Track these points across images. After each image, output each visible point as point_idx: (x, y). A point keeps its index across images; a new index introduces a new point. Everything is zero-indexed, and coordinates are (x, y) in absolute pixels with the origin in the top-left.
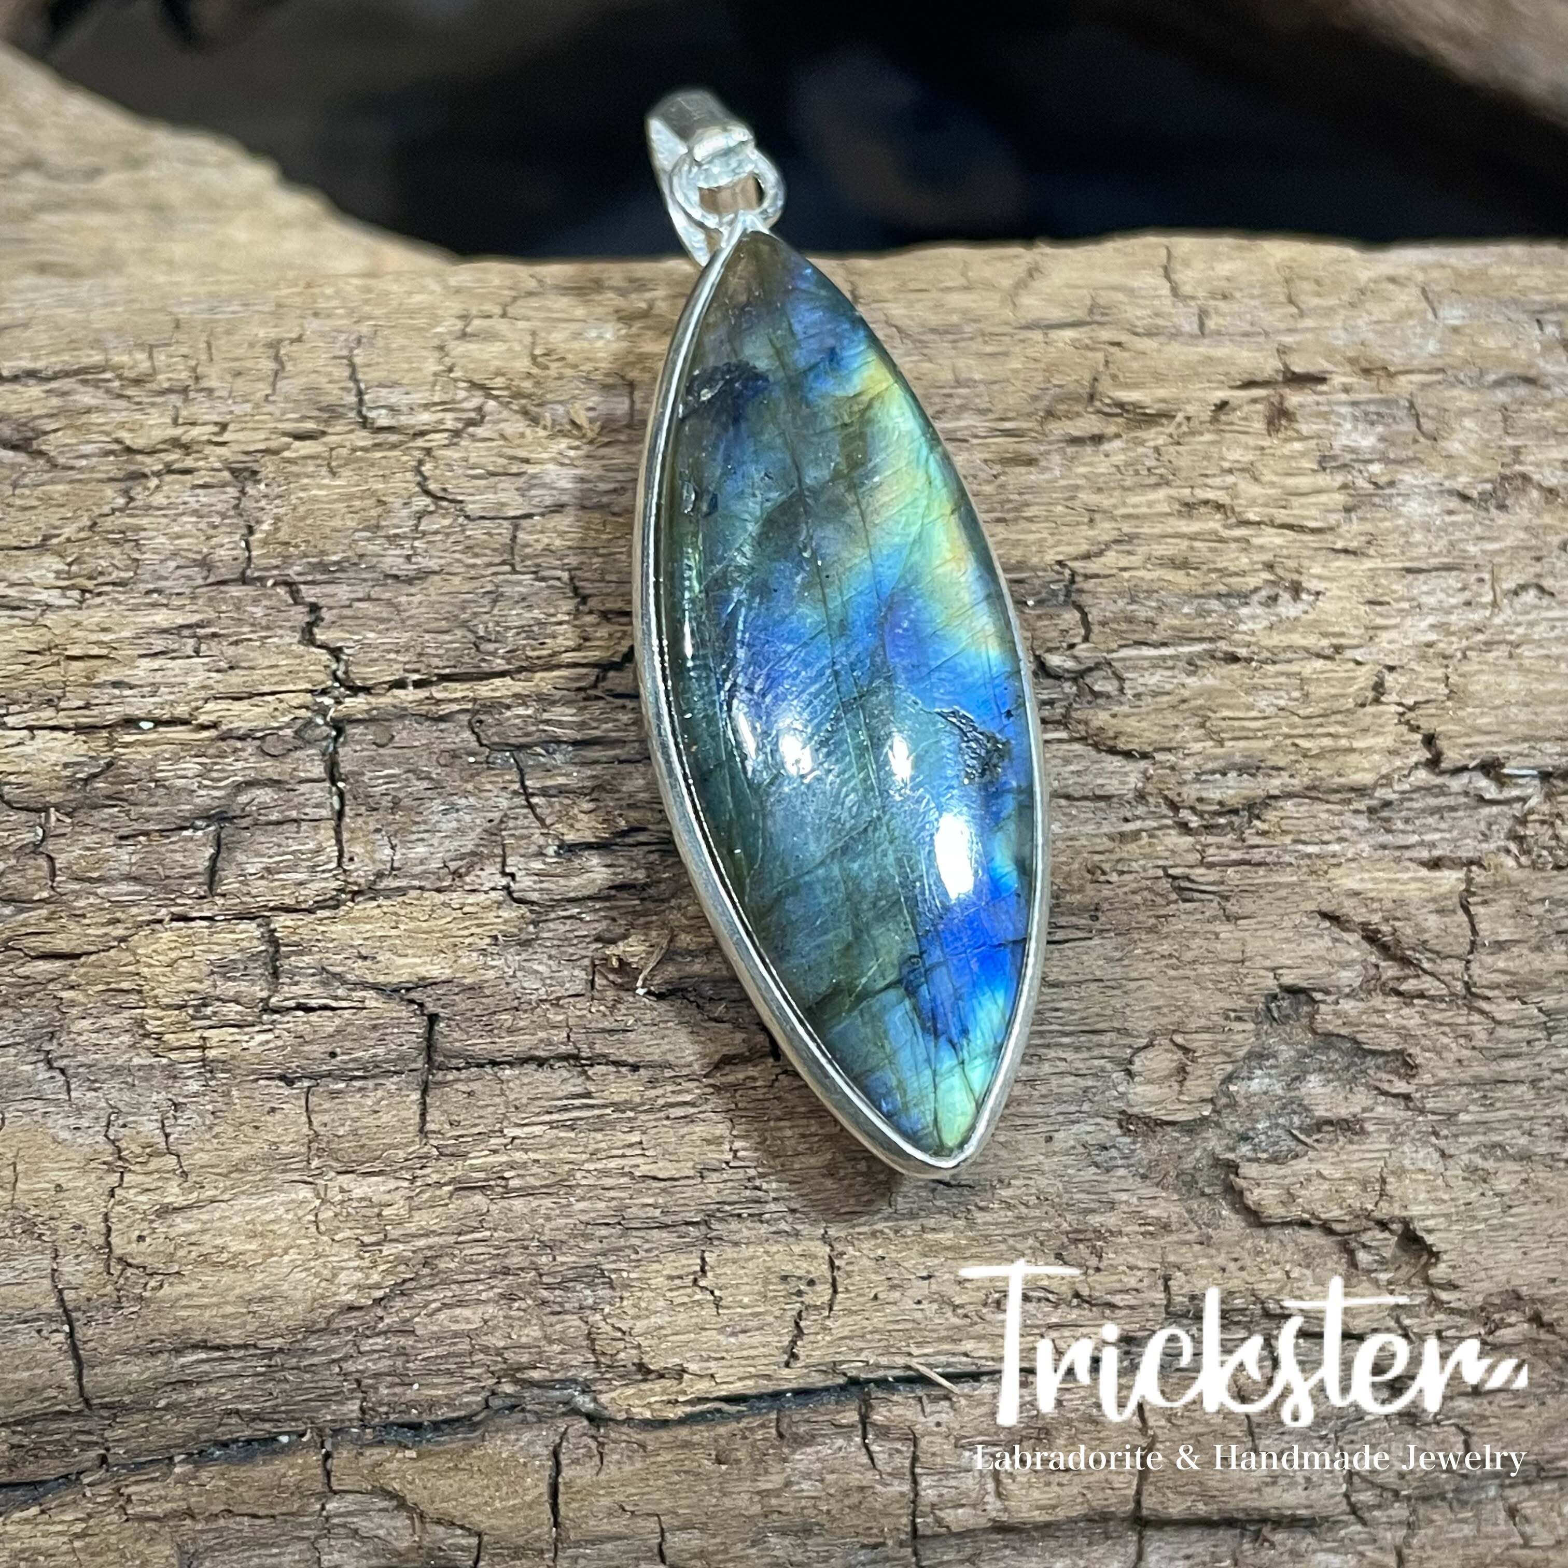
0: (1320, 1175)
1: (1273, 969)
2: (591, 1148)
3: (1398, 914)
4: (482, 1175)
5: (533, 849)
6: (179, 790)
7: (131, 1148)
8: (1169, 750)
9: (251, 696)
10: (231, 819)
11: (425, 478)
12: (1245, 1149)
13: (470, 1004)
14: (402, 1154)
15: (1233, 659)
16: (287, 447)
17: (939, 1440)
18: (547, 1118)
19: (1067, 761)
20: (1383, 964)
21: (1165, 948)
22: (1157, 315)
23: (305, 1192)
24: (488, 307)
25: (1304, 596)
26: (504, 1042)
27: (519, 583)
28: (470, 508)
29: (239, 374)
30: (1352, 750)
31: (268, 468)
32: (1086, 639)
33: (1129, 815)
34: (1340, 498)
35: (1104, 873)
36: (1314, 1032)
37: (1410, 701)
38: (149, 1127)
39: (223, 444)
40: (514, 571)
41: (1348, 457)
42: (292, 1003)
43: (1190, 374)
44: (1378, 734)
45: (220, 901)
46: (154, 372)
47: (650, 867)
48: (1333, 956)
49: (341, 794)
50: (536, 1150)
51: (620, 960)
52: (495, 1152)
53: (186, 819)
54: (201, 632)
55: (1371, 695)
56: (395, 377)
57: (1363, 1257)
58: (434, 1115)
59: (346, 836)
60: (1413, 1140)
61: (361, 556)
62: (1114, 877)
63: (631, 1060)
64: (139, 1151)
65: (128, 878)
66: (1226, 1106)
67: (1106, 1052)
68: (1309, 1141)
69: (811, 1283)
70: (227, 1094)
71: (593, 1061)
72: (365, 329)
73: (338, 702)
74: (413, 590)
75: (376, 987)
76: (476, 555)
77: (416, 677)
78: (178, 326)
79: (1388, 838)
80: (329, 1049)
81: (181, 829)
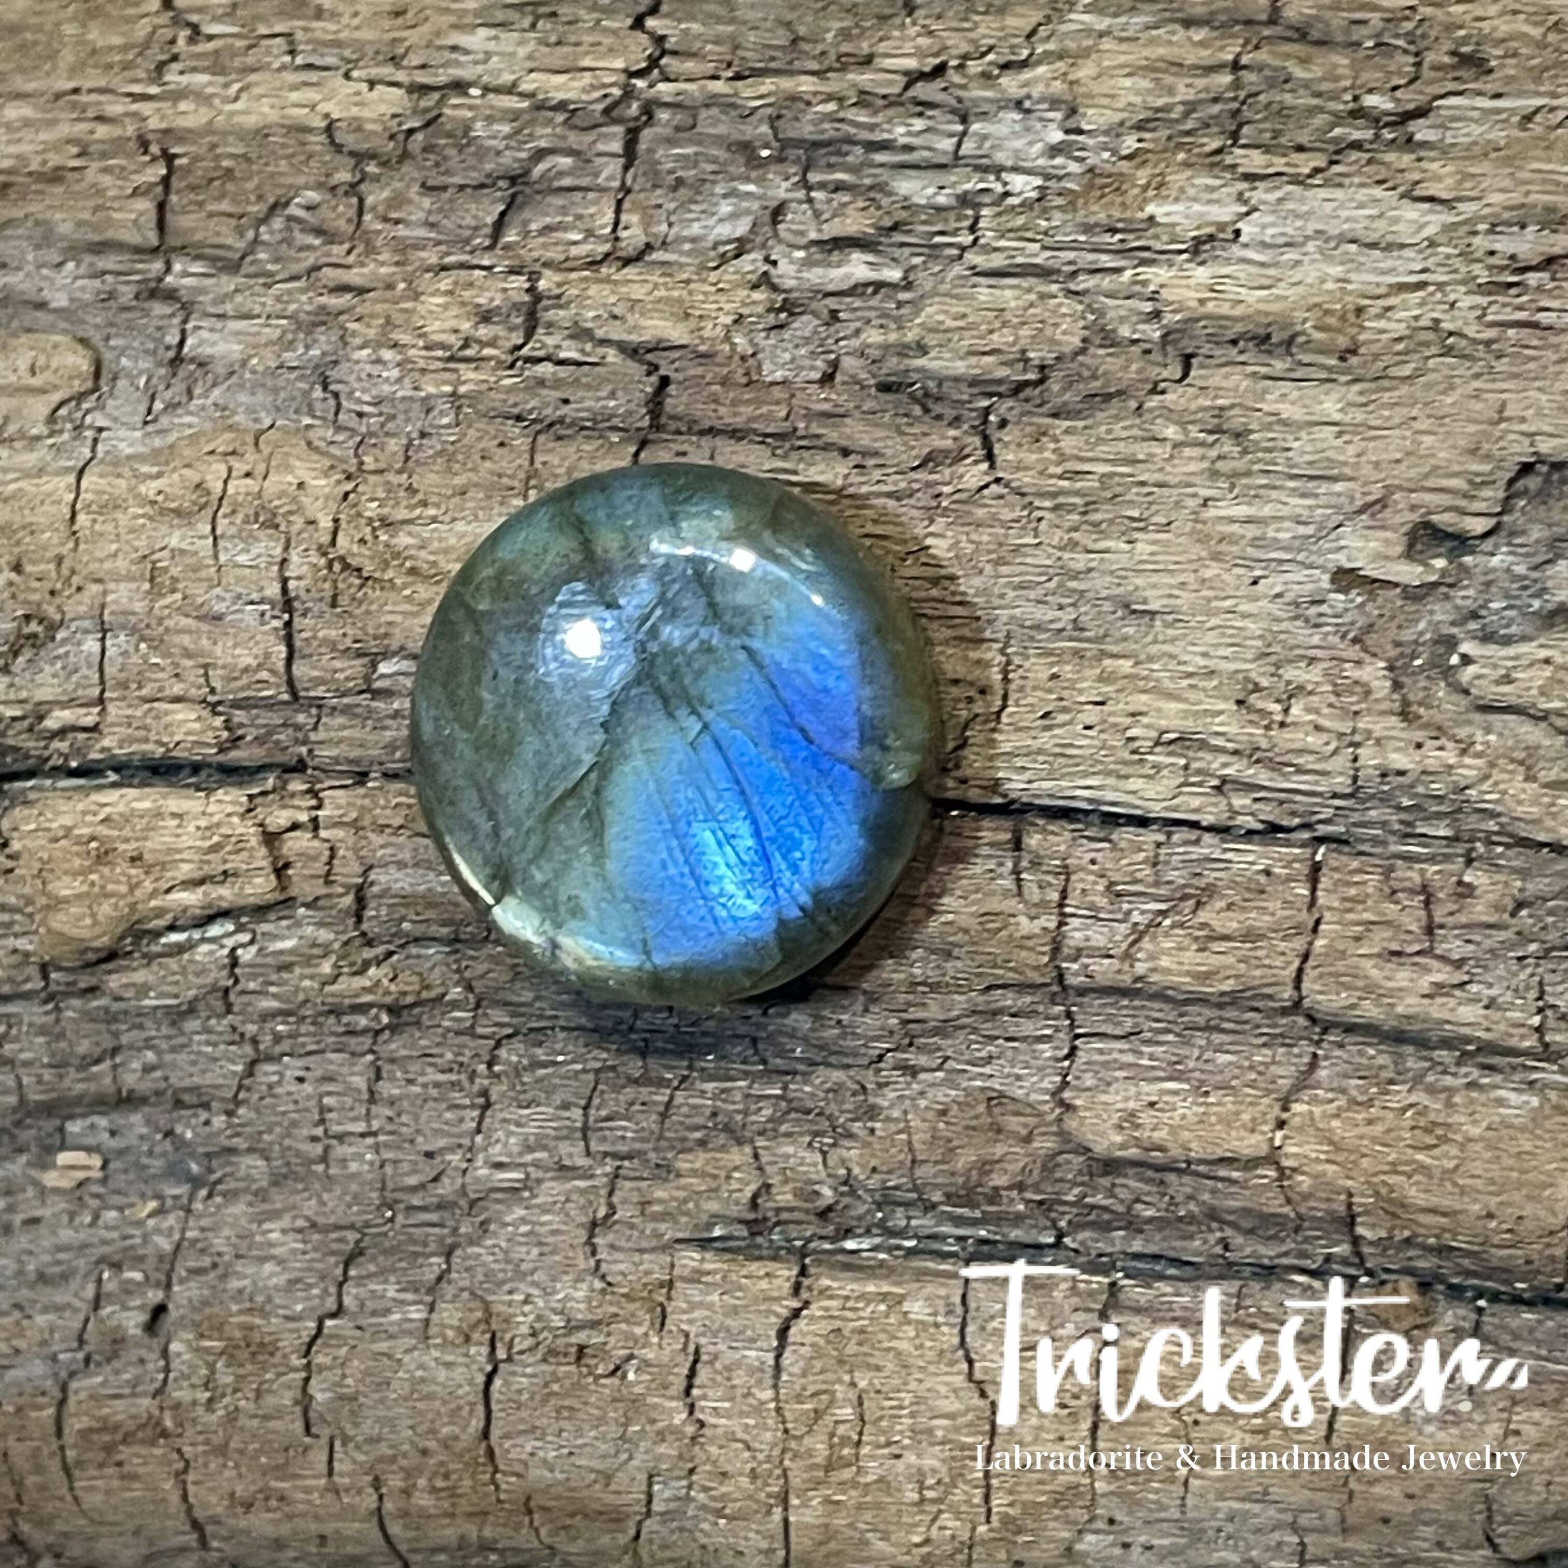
1: (1529, 435)
6: (489, 149)
10: (529, 184)
12: (1472, 627)
17: (1092, 878)
19: (1361, 206)
26: (726, 411)
32: (1413, 81)
38: (394, 449)
45: (501, 253)
53: (489, 176)
54: (543, 10)
63: (844, 443)
67: (1334, 501)
69: (982, 691)
73: (652, 85)
80: (565, 396)
81: (482, 186)
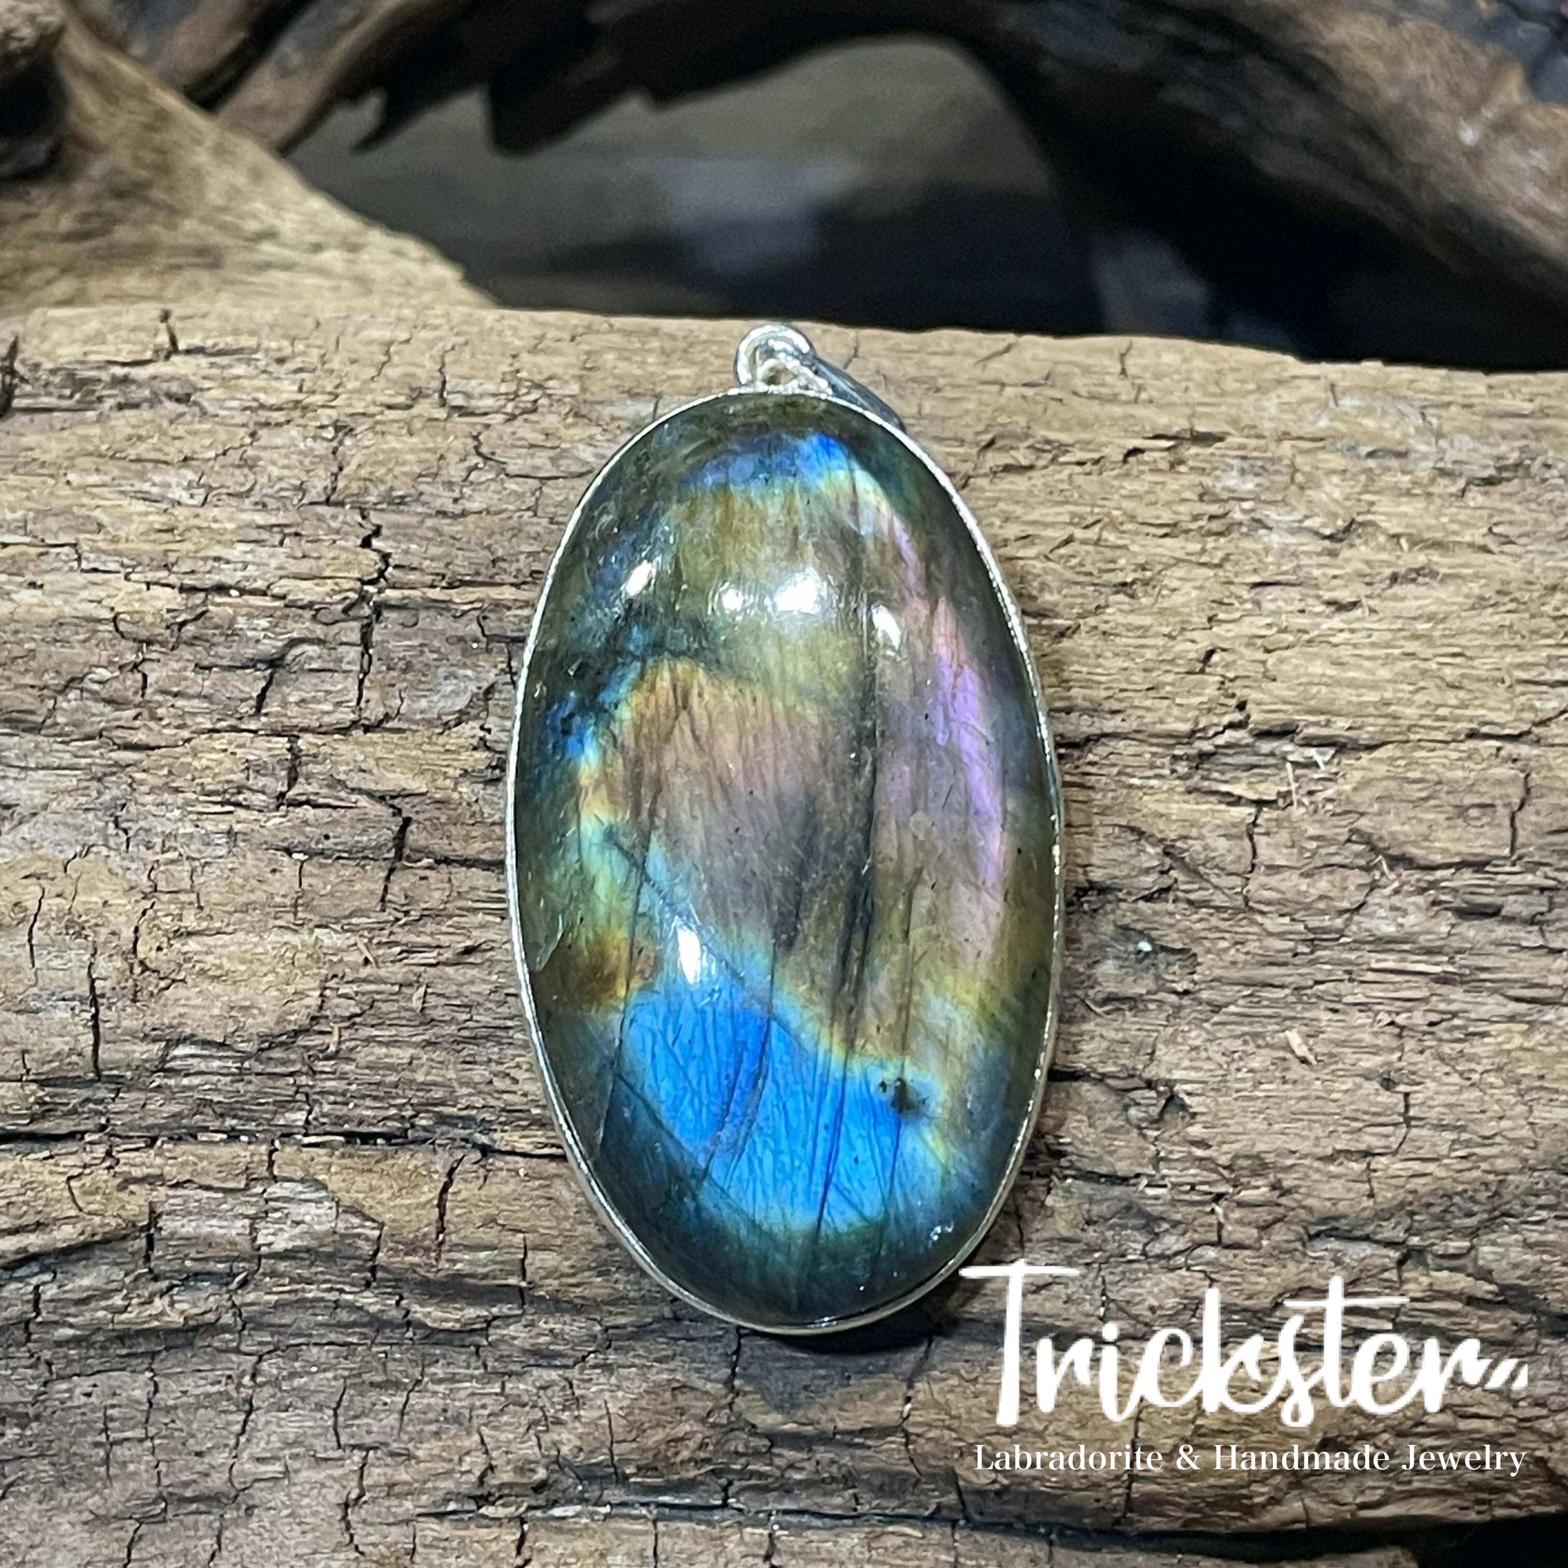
3: (1194, 832)
6: (249, 639)
9: (315, 578)
10: (282, 667)
11: (481, 443)
13: (436, 813)
16: (380, 413)
20: (1181, 878)
22: (1103, 385)
23: (287, 936)
24: (559, 334)
26: (456, 845)
28: (511, 469)
29: (353, 362)
31: (361, 427)
36: (1117, 925)
37: (1231, 675)
39: (335, 407)
40: (535, 515)
41: (1225, 495)
42: (303, 799)
44: (1199, 694)
45: (264, 720)
46: (294, 355)
48: (1135, 862)
53: (250, 660)
54: (287, 530)
55: (1199, 666)
56: (475, 372)
57: (1133, 1112)
58: (394, 888)
59: (367, 683)
61: (421, 494)
65: (199, 696)
70: (243, 857)
72: (460, 340)
73: (380, 591)
74: (455, 523)
75: (370, 794)
78: (318, 324)
79: (1204, 784)
80: (325, 832)
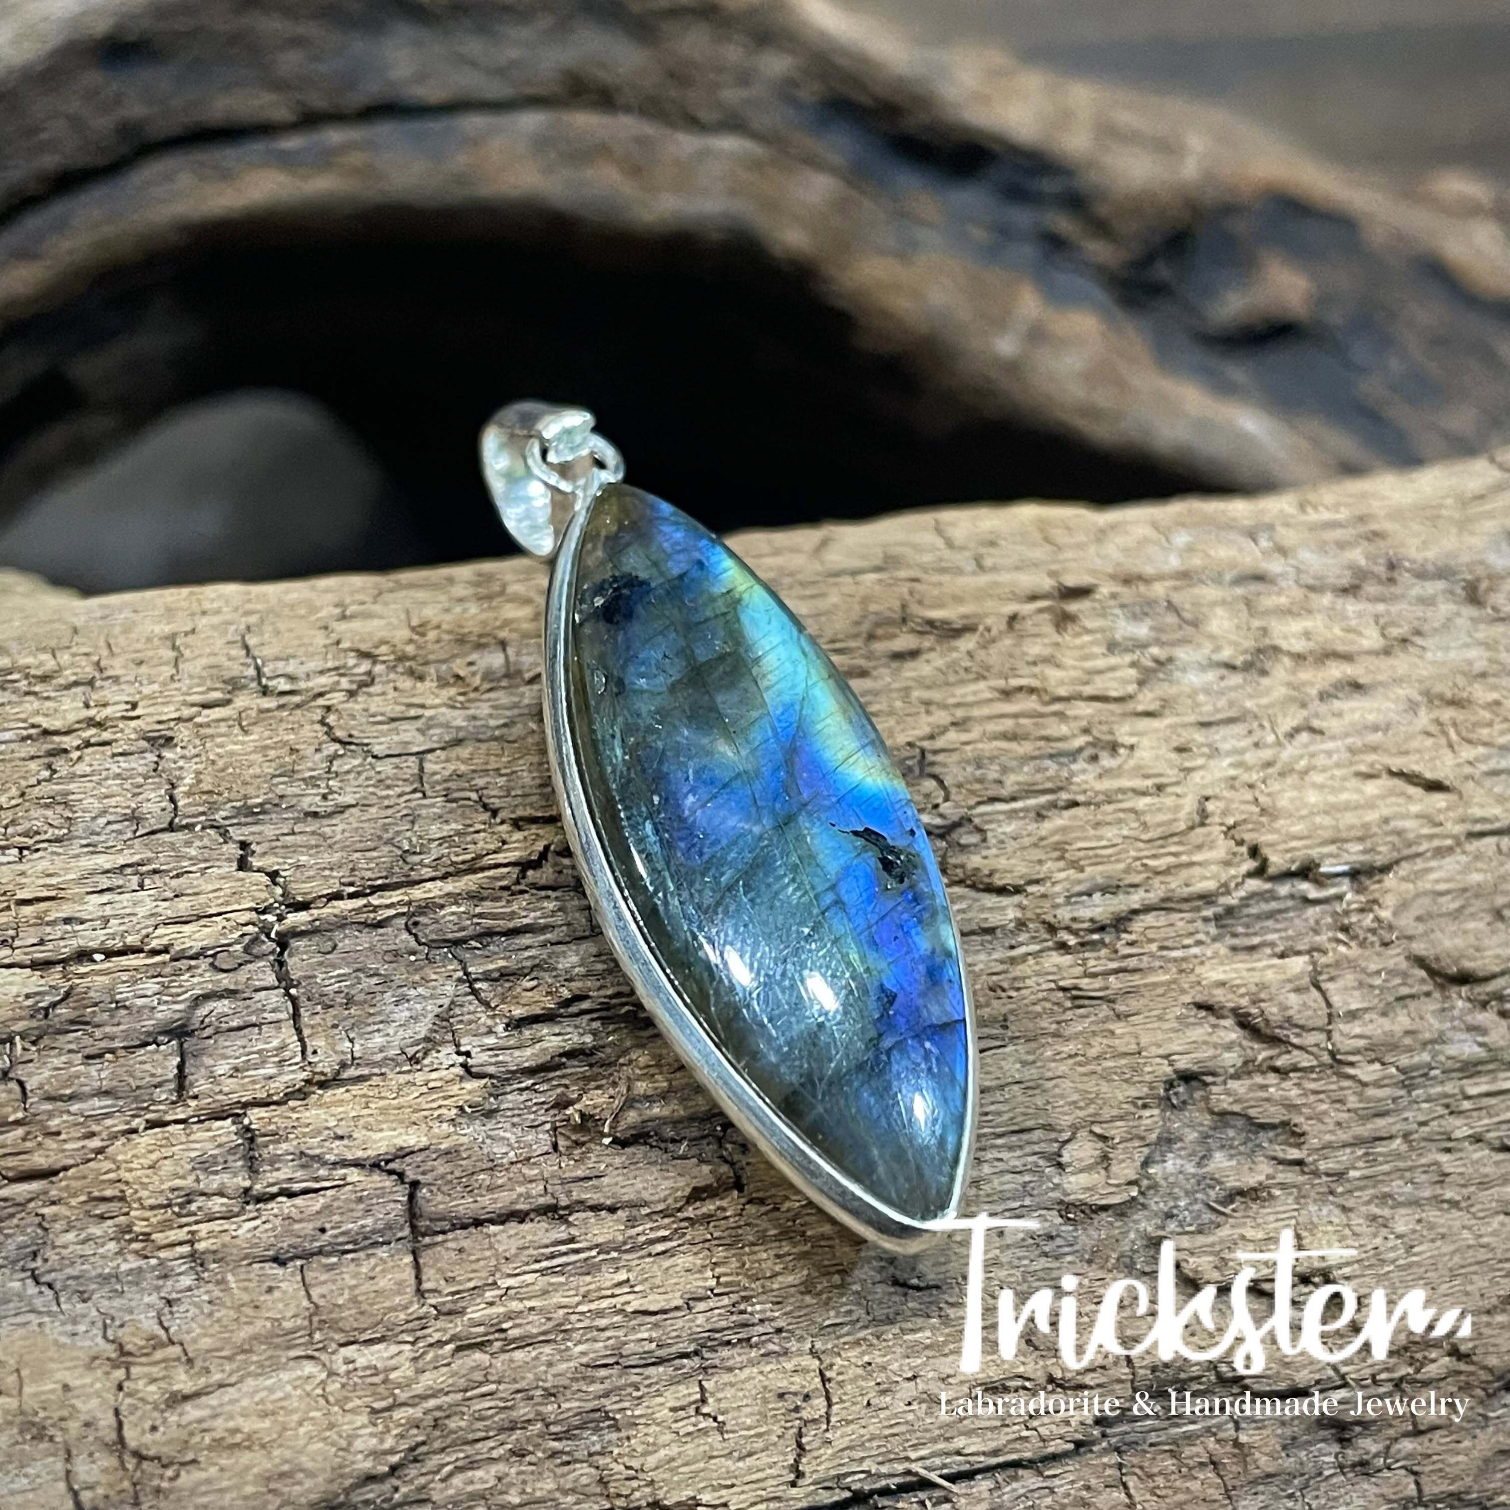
0: (1243, 1238)
1: (1167, 1057)
2: (582, 1290)
3: (1263, 996)
4: (481, 1329)
5: (483, 1030)
6: (140, 1009)
7: (133, 1342)
8: (1037, 882)
9: (199, 917)
10: (191, 1034)
11: (331, 728)
12: (1172, 1226)
13: (448, 1168)
14: (402, 1316)
15: (1075, 804)
16: (199, 714)
18: (537, 1266)
20: (1256, 1046)
21: (1070, 1048)
22: (940, 560)
23: (309, 1368)
24: (359, 598)
25: (1122, 751)
26: (485, 1200)
27: (433, 805)
28: (377, 750)
29: (142, 662)
30: (1191, 864)
31: (183, 733)
32: (947, 799)
33: (1013, 942)
34: (1133, 673)
35: (1004, 990)
36: (1212, 1113)
37: (1230, 821)
38: (149, 1325)
39: (138, 717)
40: (425, 796)
41: (1130, 643)
42: (274, 1189)
43: (981, 594)
44: (1211, 848)
45: (193, 1103)
46: (60, 669)
47: (594, 1033)
48: (1215, 1039)
49: (294, 1000)
50: (529, 1298)
51: (582, 1115)
52: (491, 1304)
53: (149, 1034)
54: (144, 869)
55: (1197, 819)
56: (290, 651)
58: (428, 1274)
59: (306, 1032)
60: (1315, 1201)
61: (282, 797)
62: (1013, 994)
63: (608, 1202)
64: (143, 1343)
65: (99, 1093)
66: (1149, 1188)
67: (1036, 1148)
68: (1227, 1210)
69: (807, 1397)
70: (222, 1282)
71: (571, 1209)
72: (252, 619)
73: (281, 918)
74: (334, 822)
75: (357, 1164)
76: (388, 787)
77: (352, 889)
78: (75, 632)
79: (1236, 942)
80: (319, 1225)
81: (145, 1044)
